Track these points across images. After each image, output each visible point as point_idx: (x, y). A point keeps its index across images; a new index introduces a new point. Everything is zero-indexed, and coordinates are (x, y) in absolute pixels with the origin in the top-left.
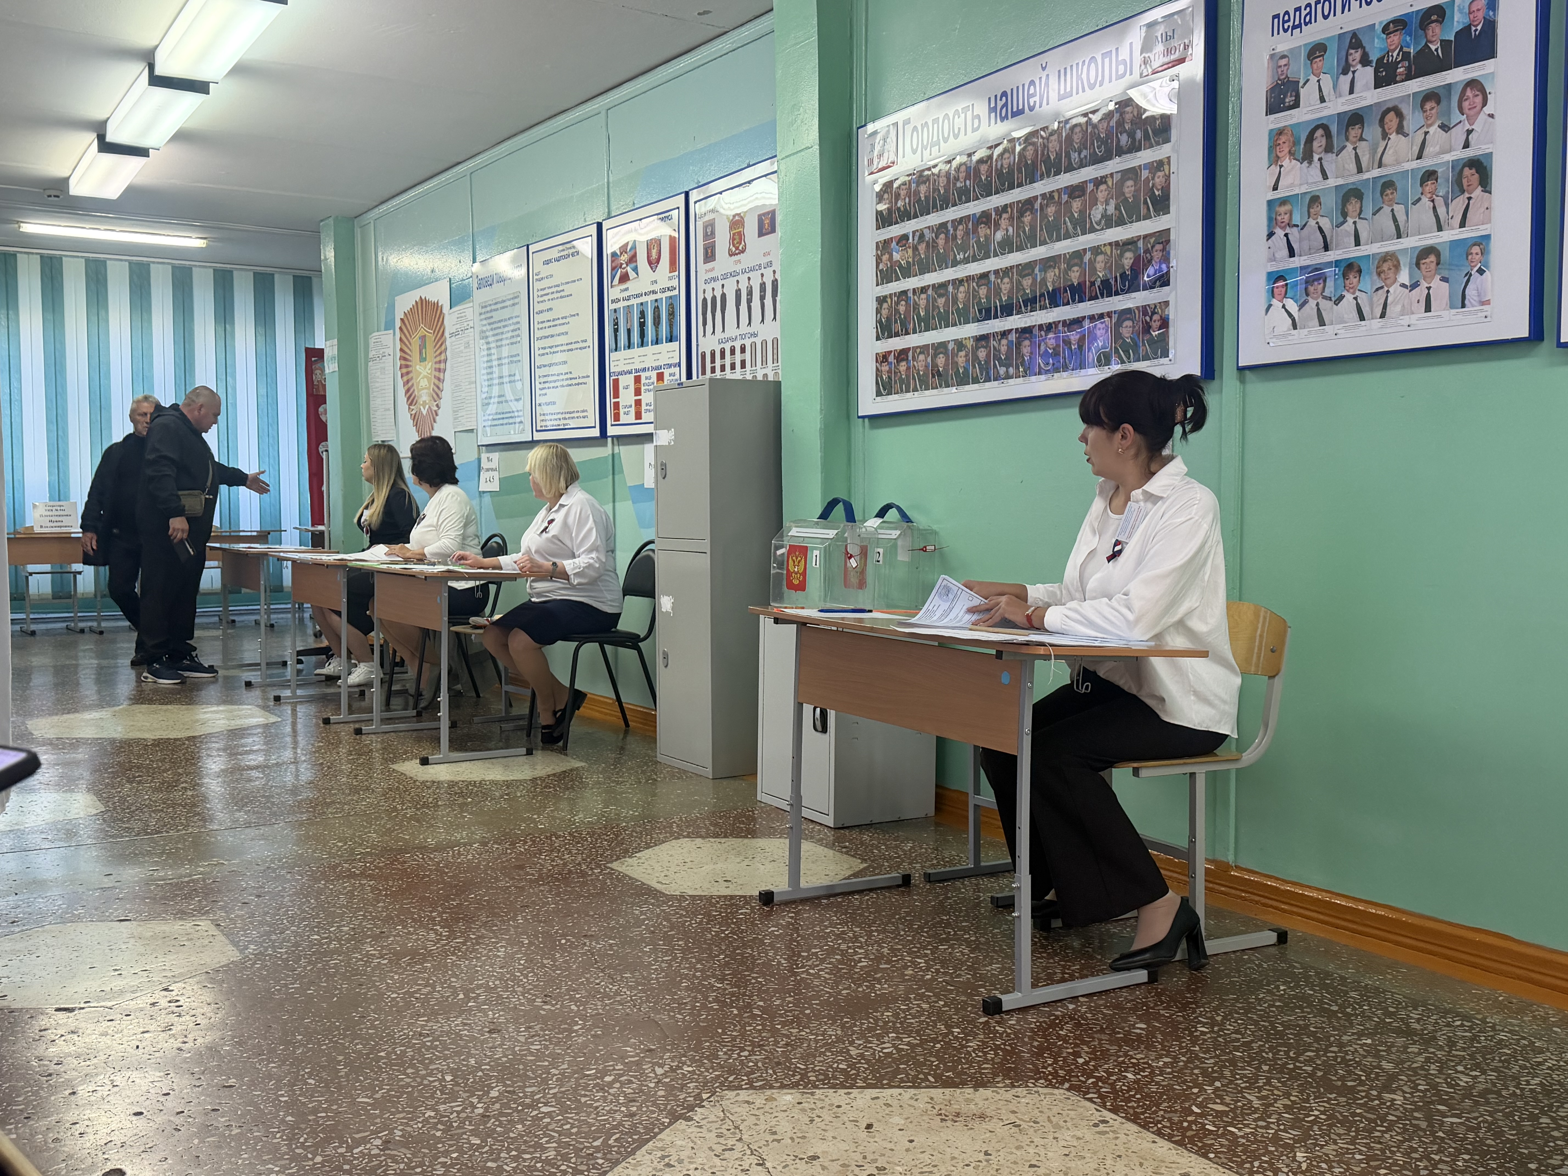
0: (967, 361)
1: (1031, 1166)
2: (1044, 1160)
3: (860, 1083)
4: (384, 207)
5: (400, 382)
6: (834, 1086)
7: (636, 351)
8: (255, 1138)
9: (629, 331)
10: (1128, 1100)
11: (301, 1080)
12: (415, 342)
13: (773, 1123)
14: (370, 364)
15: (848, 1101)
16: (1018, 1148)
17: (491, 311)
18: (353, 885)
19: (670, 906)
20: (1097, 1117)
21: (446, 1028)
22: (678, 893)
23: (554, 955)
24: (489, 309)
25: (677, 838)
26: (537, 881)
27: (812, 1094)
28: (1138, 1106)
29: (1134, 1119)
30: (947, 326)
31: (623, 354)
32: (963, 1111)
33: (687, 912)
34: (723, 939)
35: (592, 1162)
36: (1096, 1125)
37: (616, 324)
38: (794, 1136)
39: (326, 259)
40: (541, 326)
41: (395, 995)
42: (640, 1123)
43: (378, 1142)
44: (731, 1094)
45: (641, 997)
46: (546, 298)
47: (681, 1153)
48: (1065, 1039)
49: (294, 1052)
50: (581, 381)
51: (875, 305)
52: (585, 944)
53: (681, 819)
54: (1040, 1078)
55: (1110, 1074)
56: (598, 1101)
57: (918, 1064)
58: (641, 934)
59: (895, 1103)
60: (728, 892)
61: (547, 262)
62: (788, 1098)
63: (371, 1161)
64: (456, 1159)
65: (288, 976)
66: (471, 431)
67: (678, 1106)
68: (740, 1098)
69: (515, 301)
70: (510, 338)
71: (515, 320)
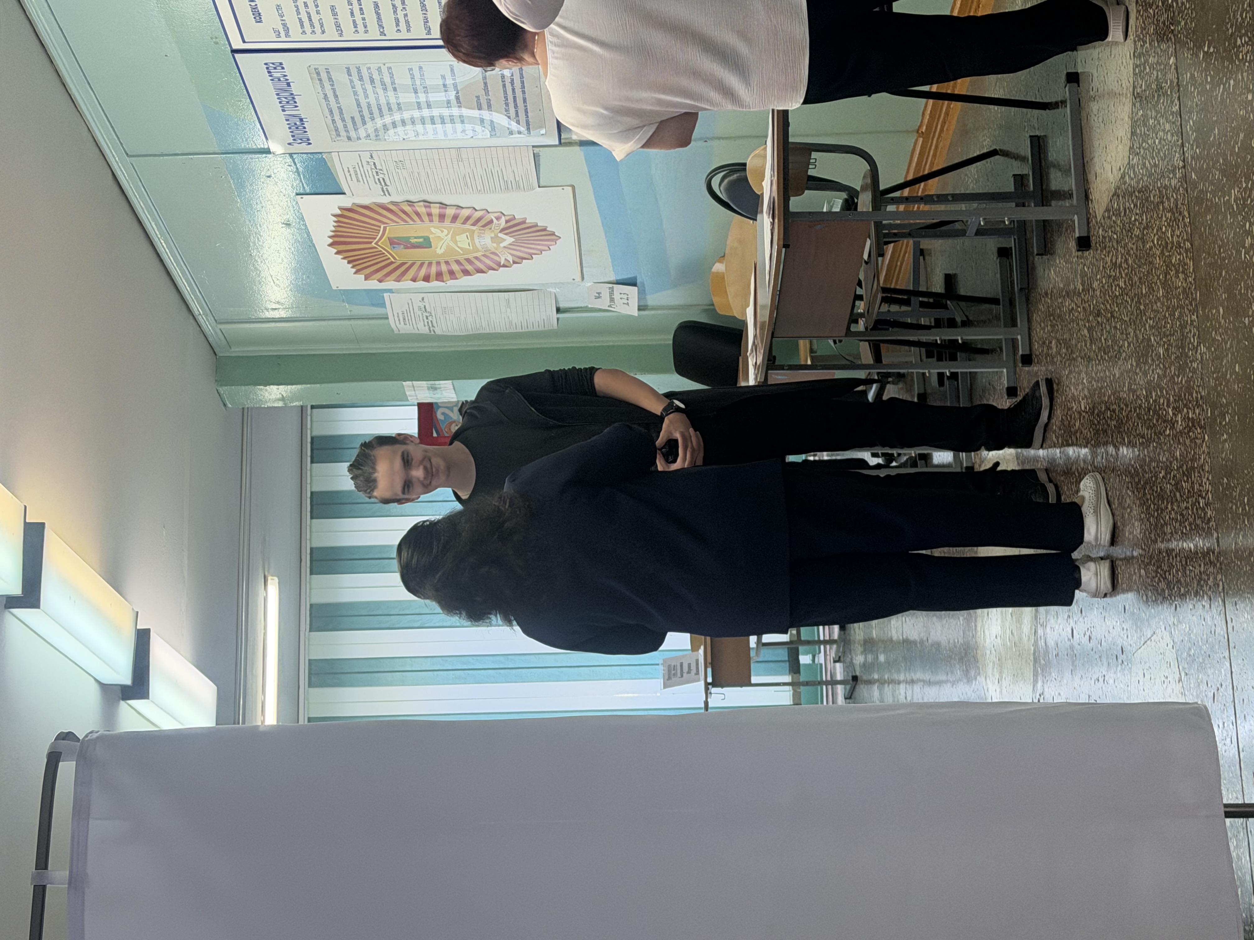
5: (464, 282)
12: (400, 255)
14: (438, 332)
17: (343, 120)
24: (340, 124)
39: (283, 399)
40: (361, 28)
46: (315, 18)
61: (258, 16)
66: (536, 157)
69: (324, 76)
70: (385, 89)
71: (355, 78)
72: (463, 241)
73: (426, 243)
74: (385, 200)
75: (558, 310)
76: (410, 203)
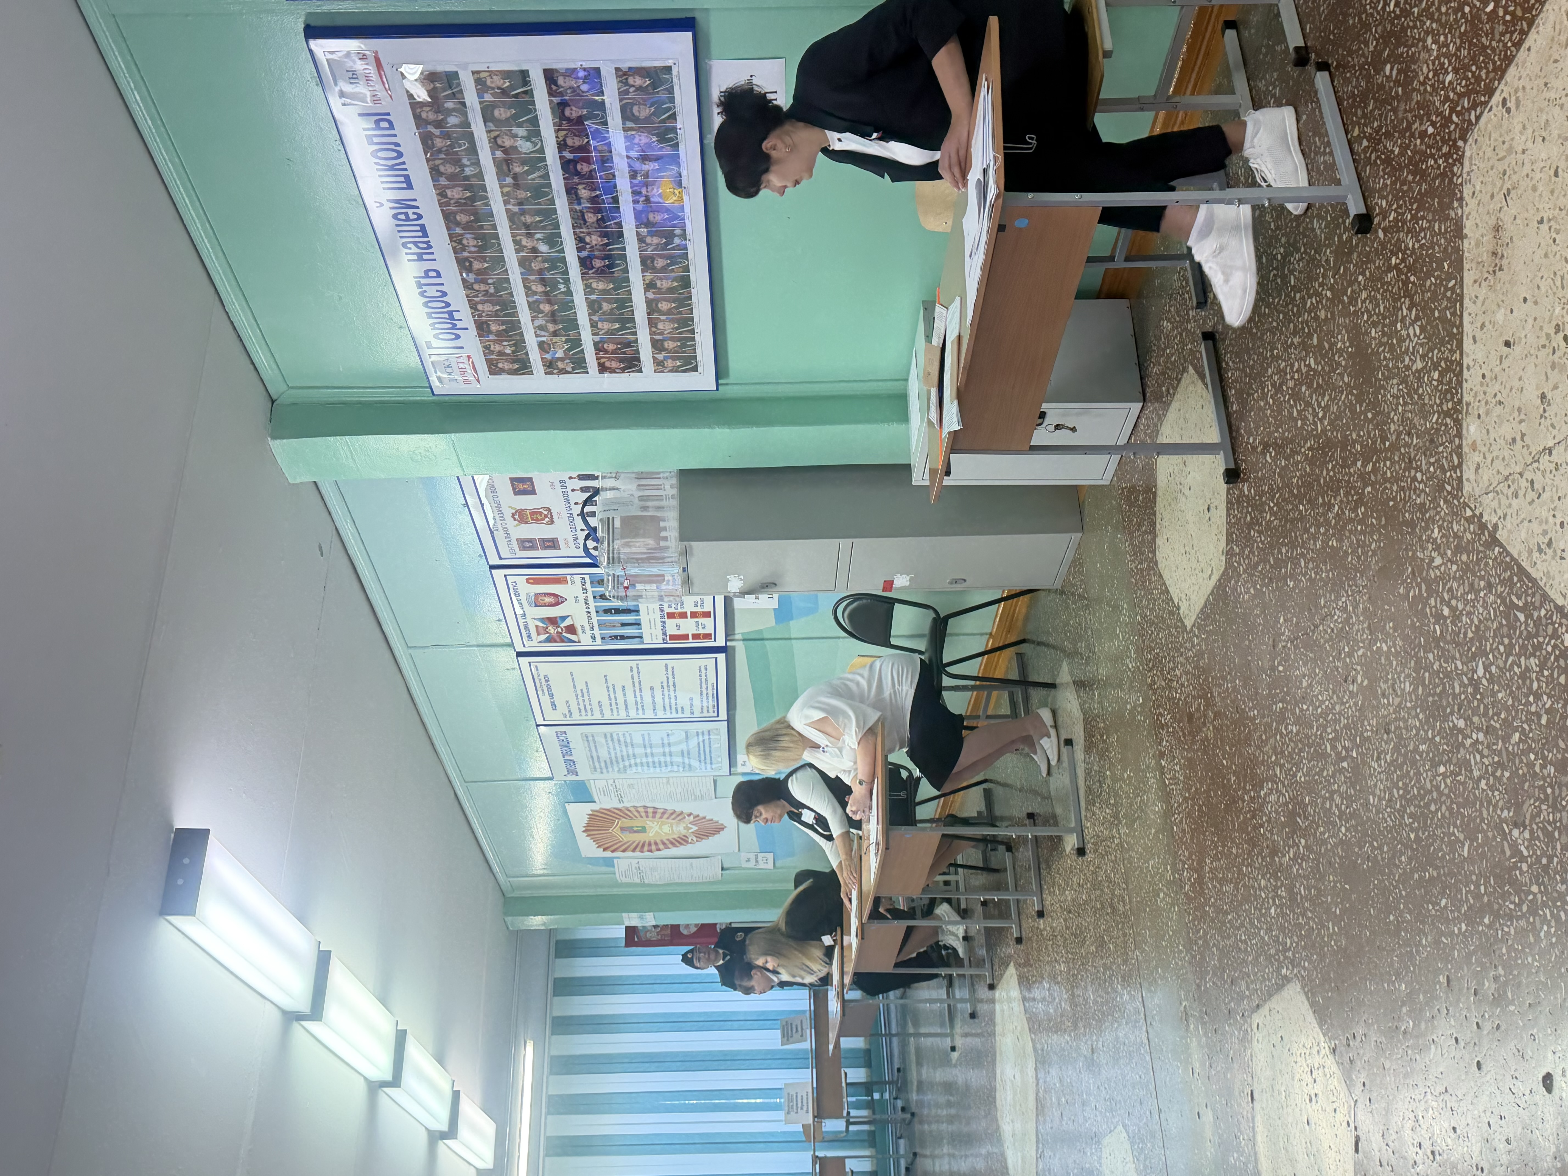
0: (667, 278)
1: (1556, 175)
2: (1549, 162)
3: (1457, 356)
4: (496, 868)
5: (665, 853)
6: (1460, 383)
7: (643, 617)
8: (1508, 952)
9: (624, 625)
10: (1478, 79)
11: (1442, 914)
12: (627, 837)
13: (1502, 442)
14: (646, 882)
15: (1477, 367)
16: (1534, 189)
17: (599, 762)
18: (1211, 879)
19: (1239, 564)
20: (1498, 110)
21: (1383, 776)
22: (1224, 558)
23: (1296, 677)
24: (597, 765)
25: (1156, 563)
26: (1206, 699)
27: (1468, 404)
28: (1486, 68)
29: (1501, 72)
30: (631, 300)
31: (645, 630)
32: (1491, 248)
33: (1246, 546)
34: (1280, 509)
35: (1544, 621)
36: (1508, 111)
37: (616, 637)
38: (1517, 419)
39: (544, 924)
40: (615, 712)
41: (1343, 829)
42: (1499, 576)
43: (1516, 833)
44: (1467, 488)
45: (1349, 586)
46: (588, 708)
47: (1536, 532)
48: (1404, 148)
49: (1408, 922)
50: (670, 672)
51: (606, 375)
52: (1284, 647)
53: (1133, 561)
54: (1452, 171)
55: (1447, 98)
56: (1472, 620)
57: (1433, 299)
58: (1274, 591)
59: (1480, 319)
60: (1223, 507)
61: (554, 706)
62: (1472, 430)
63: (1538, 838)
64: (1536, 755)
65: (1319, 934)
66: (715, 782)
67: (1480, 539)
68: (1472, 477)
69: (590, 738)
70: (626, 746)
71: (609, 739)
72: (666, 829)
73: (643, 830)
74: (620, 806)
75: (723, 869)
76: (635, 807)
